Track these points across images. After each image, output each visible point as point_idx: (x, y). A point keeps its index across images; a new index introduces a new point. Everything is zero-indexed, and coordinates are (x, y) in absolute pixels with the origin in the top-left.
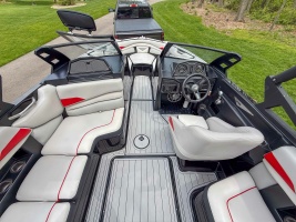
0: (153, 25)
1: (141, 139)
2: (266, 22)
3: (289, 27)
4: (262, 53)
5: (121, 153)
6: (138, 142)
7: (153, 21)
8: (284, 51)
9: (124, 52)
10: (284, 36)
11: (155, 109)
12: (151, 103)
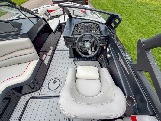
5: (36, 94)
11: (70, 58)
12: (69, 52)
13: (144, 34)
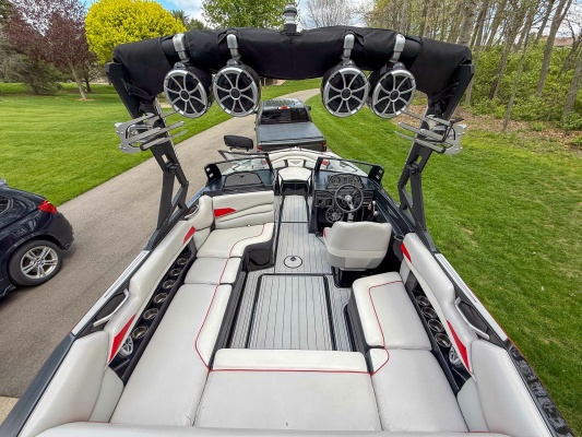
0: (312, 131)
1: (293, 259)
2: (497, 118)
3: (537, 124)
4: (489, 164)
5: (271, 270)
6: (288, 262)
7: (312, 125)
8: (525, 161)
9: (275, 166)
10: (527, 138)
11: (310, 232)
12: (305, 225)
13: (458, 207)
